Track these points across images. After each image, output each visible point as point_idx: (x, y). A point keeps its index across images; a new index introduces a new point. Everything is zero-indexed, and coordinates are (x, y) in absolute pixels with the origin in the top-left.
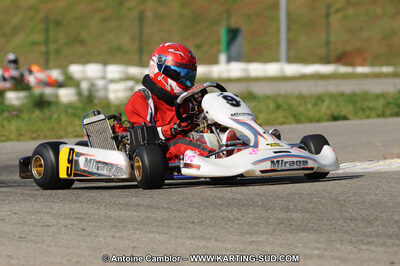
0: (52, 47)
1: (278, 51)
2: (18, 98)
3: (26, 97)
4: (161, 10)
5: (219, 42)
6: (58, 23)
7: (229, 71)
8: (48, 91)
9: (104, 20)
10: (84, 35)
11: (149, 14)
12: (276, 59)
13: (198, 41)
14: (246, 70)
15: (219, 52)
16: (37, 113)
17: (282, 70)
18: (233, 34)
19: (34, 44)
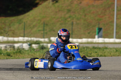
0: (45, 31)
1: (113, 35)
2: (36, 46)
3: (38, 46)
4: (78, 22)
5: (95, 32)
6: (47, 25)
7: (99, 40)
8: (45, 44)
9: (61, 24)
10: (55, 28)
11: (75, 23)
12: (112, 38)
13: (89, 32)
14: (104, 40)
15: (95, 35)
16: (41, 51)
17: (115, 41)
18: (100, 29)
19: (39, 31)
